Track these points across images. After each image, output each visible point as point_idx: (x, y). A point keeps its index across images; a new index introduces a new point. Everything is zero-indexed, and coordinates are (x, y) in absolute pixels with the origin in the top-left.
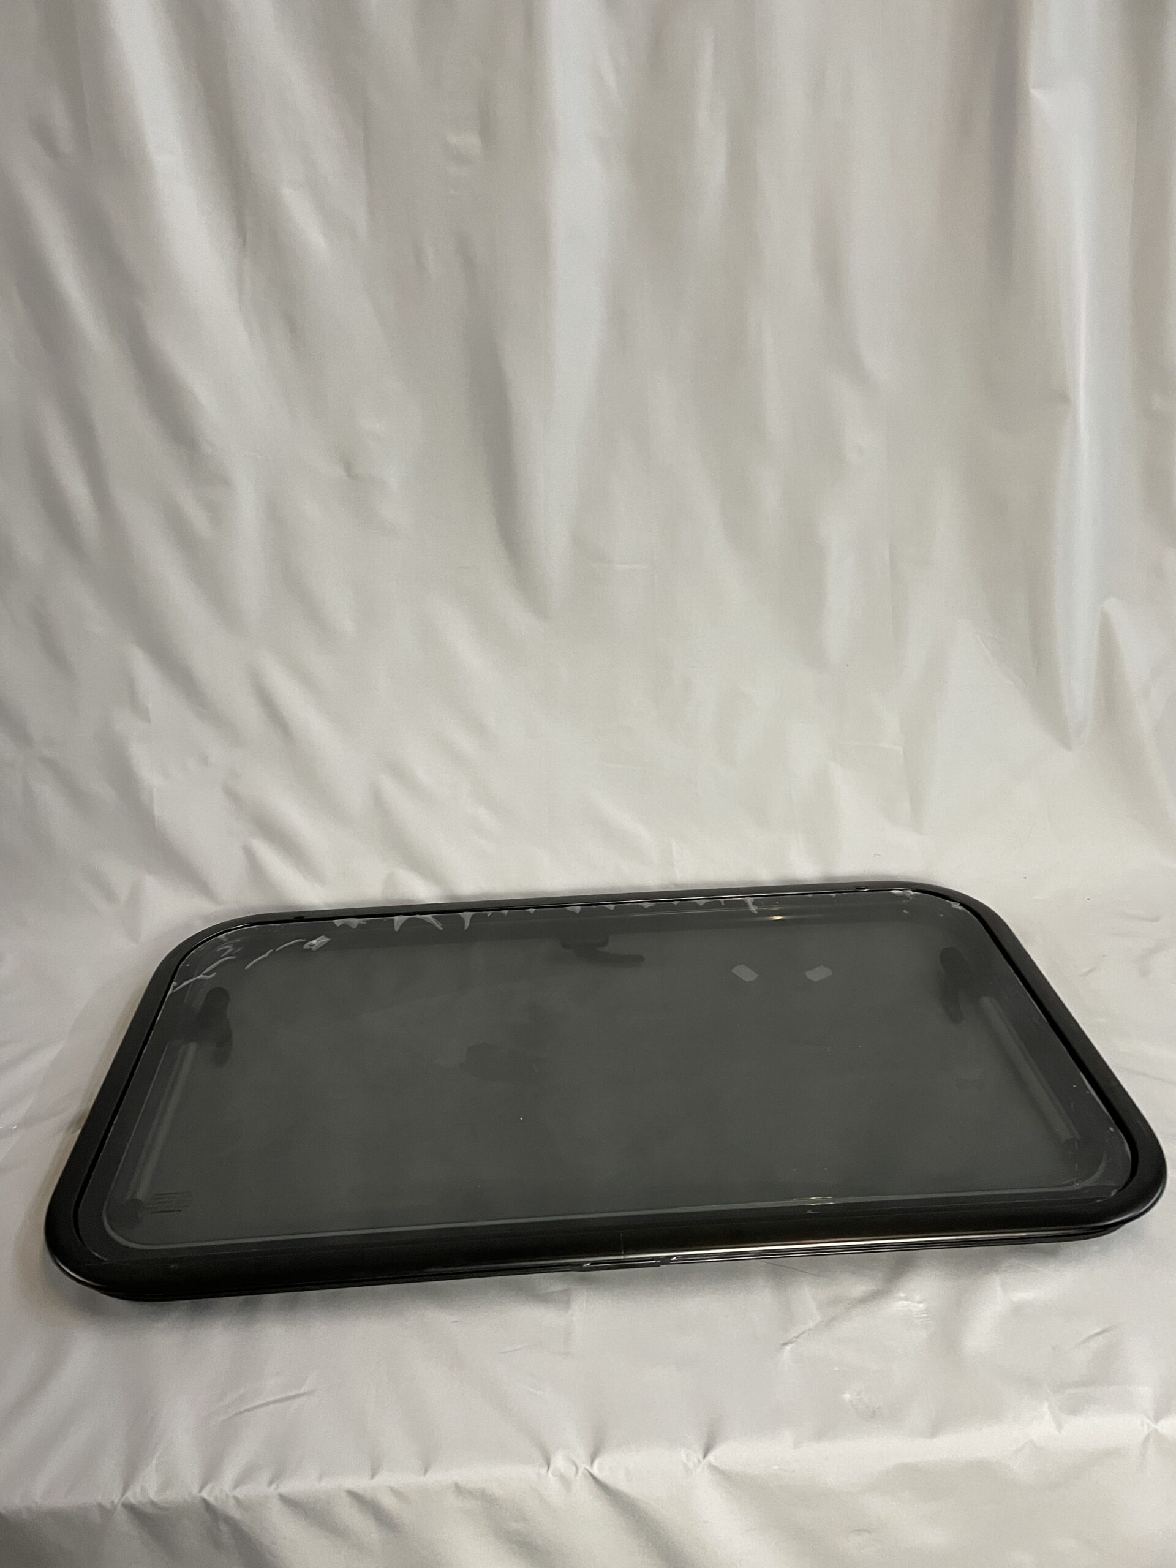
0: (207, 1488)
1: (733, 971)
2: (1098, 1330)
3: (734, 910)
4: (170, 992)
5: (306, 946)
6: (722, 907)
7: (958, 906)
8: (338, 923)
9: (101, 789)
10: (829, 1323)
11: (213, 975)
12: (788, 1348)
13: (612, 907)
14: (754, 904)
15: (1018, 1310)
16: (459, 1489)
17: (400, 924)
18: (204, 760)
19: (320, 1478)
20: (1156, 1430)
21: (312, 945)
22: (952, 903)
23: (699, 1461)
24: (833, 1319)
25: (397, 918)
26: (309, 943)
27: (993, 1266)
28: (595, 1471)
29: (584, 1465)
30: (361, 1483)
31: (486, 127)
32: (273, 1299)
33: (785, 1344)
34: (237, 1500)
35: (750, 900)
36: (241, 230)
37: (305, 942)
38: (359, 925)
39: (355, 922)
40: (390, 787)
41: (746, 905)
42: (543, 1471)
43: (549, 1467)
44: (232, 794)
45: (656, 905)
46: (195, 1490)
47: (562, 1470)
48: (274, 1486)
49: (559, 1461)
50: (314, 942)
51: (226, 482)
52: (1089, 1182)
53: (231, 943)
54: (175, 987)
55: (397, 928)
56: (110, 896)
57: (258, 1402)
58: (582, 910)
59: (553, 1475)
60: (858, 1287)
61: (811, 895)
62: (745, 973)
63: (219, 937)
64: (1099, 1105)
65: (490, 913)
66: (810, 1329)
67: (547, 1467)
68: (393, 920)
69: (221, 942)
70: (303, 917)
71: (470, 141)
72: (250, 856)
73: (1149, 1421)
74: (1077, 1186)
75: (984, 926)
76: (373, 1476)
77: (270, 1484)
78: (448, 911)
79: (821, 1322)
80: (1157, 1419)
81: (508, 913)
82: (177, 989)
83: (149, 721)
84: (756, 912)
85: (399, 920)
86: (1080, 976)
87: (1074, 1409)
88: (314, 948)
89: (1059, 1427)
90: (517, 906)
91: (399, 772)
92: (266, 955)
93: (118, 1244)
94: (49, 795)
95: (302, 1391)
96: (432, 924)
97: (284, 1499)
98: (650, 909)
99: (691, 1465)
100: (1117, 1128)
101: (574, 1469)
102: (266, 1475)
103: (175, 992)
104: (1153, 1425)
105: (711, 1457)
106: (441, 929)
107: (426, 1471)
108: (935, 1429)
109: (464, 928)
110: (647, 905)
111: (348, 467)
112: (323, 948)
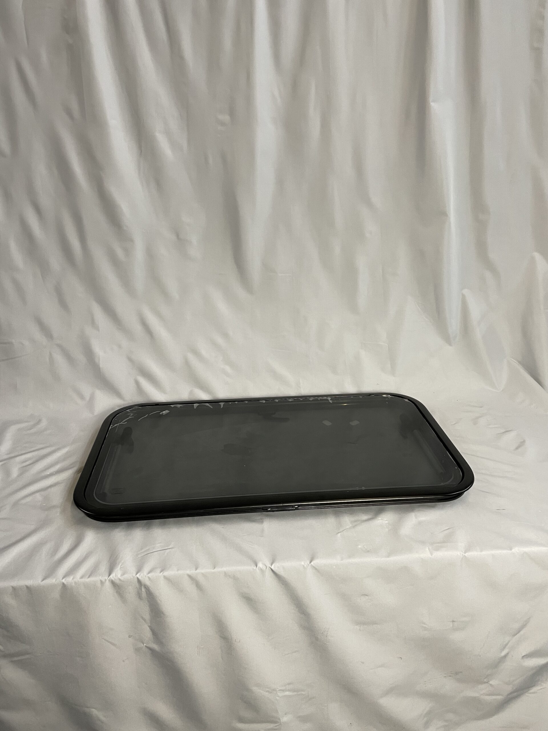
0: (139, 574)
1: (323, 422)
2: (448, 528)
3: (323, 402)
4: (110, 428)
5: (161, 413)
6: (319, 401)
7: (407, 400)
8: (172, 406)
9: (80, 358)
10: (354, 527)
11: (126, 423)
12: (339, 534)
13: (277, 401)
14: (331, 400)
15: (420, 523)
16: (226, 574)
17: (196, 406)
18: (120, 347)
19: (178, 570)
20: (465, 556)
21: (163, 413)
22: (405, 399)
23: (308, 564)
24: (356, 526)
25: (195, 404)
26: (162, 412)
27: (412, 510)
28: (273, 567)
29: (269, 565)
30: (192, 572)
31: (232, 113)
32: (157, 521)
33: (339, 533)
34: (149, 578)
35: (329, 398)
36: (140, 147)
37: (160, 412)
38: (181, 407)
39: (179, 406)
40: (191, 357)
41: (328, 400)
42: (255, 568)
43: (257, 567)
44: (130, 359)
45: (294, 400)
46: (134, 575)
47: (261, 567)
48: (162, 573)
49: (260, 565)
50: (164, 412)
51: (132, 241)
52: (447, 483)
53: (133, 413)
54: (112, 427)
55: (195, 408)
56: (82, 397)
57: (154, 551)
58: (266, 402)
59: (258, 569)
60: (365, 517)
61: (352, 397)
62: (327, 423)
63: (127, 410)
64: (453, 461)
65: (230, 403)
66: (347, 529)
67: (256, 567)
68: (193, 405)
69: (128, 412)
70: (158, 404)
71: (226, 118)
72: (137, 383)
73: (462, 553)
74: (442, 484)
75: (416, 406)
76: (196, 569)
77: (161, 572)
78: (215, 402)
79: (351, 527)
80: (465, 553)
81: (237, 403)
82: (113, 427)
83: (99, 331)
84: (332, 402)
85: (196, 405)
86: (452, 425)
87: (437, 549)
88: (164, 414)
89: (432, 554)
90: (241, 401)
91: (196, 352)
92: (146, 416)
93: (100, 503)
94: (59, 359)
95: (170, 547)
96: (208, 406)
97: (165, 577)
98: (292, 401)
99: (305, 566)
100: (458, 467)
101: (266, 567)
102: (159, 570)
103: (113, 428)
104: (464, 554)
105: (312, 563)
106: (212, 408)
107: (214, 568)
108: (389, 556)
109: (221, 407)
110: (290, 400)
111: (178, 236)
112: (167, 414)
